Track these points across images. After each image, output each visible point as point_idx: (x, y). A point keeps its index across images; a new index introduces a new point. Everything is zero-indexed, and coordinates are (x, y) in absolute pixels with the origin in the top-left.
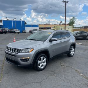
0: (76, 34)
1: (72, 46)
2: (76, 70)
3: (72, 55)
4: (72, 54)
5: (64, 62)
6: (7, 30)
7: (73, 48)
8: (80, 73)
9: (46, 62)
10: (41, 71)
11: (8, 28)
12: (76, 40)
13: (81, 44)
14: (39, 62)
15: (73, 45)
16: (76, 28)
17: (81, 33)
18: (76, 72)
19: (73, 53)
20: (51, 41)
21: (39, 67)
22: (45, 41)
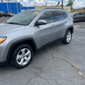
0: (74, 16)
1: (69, 31)
2: (73, 66)
3: (68, 42)
4: (68, 40)
5: (58, 52)
6: (2, 14)
7: (69, 33)
8: (78, 71)
9: (30, 55)
10: (23, 69)
11: (3, 11)
12: (74, 22)
13: (79, 27)
14: (18, 56)
15: (71, 29)
16: (74, 9)
17: (80, 14)
18: (73, 68)
19: (70, 39)
20: (37, 24)
21: (19, 63)
22: (28, 25)
